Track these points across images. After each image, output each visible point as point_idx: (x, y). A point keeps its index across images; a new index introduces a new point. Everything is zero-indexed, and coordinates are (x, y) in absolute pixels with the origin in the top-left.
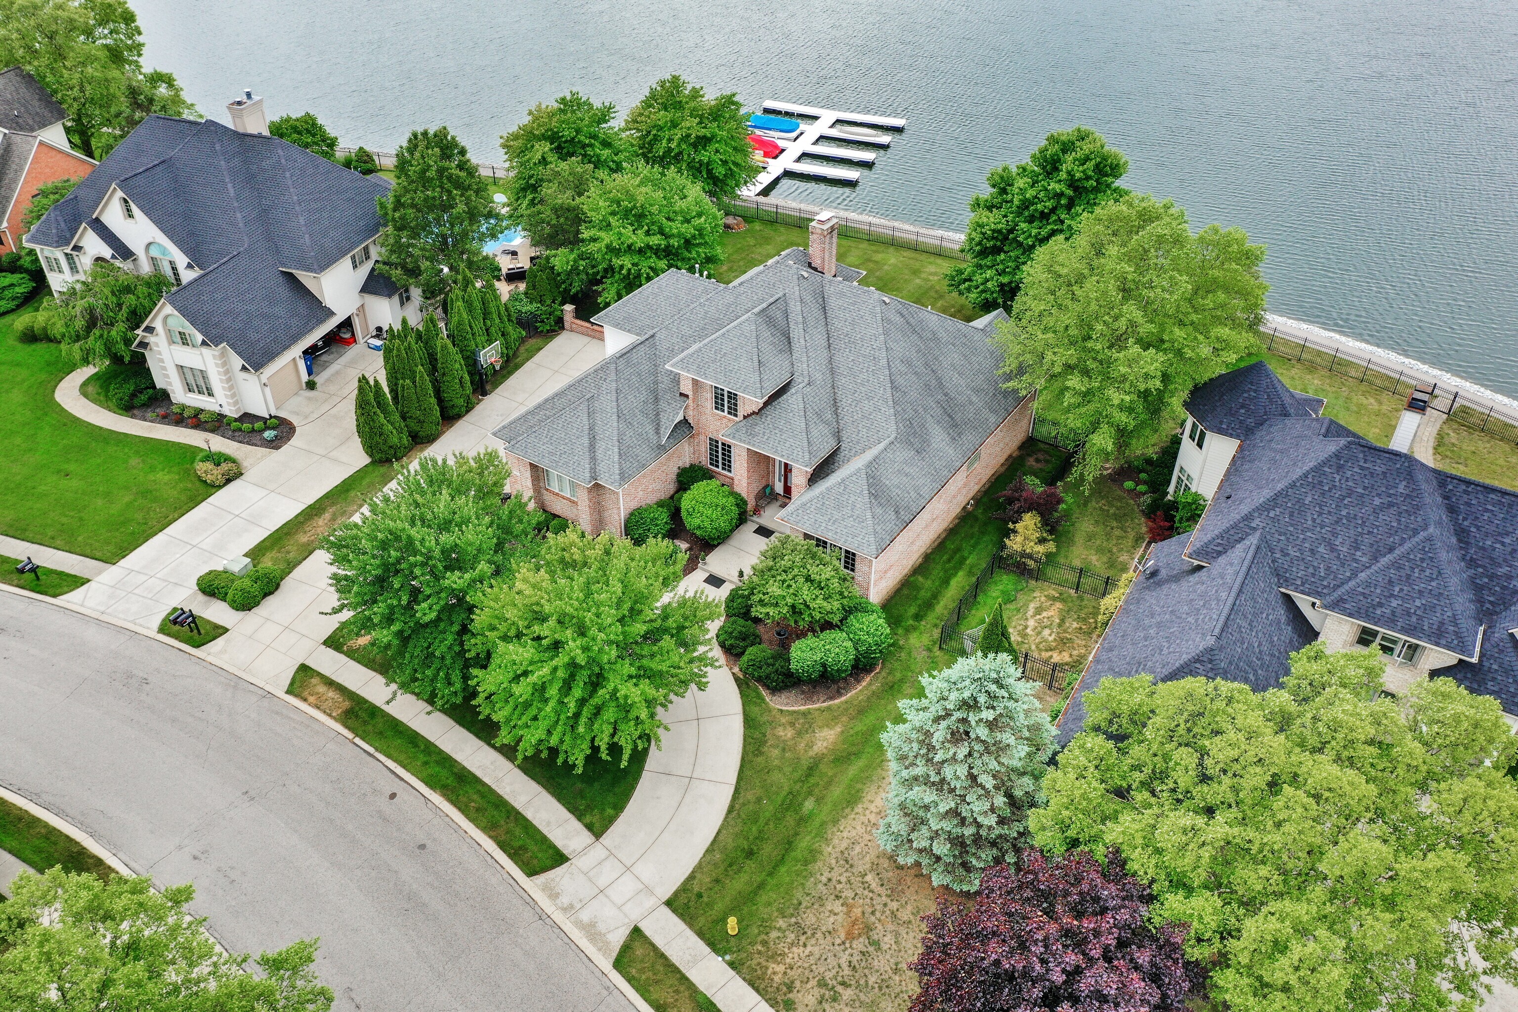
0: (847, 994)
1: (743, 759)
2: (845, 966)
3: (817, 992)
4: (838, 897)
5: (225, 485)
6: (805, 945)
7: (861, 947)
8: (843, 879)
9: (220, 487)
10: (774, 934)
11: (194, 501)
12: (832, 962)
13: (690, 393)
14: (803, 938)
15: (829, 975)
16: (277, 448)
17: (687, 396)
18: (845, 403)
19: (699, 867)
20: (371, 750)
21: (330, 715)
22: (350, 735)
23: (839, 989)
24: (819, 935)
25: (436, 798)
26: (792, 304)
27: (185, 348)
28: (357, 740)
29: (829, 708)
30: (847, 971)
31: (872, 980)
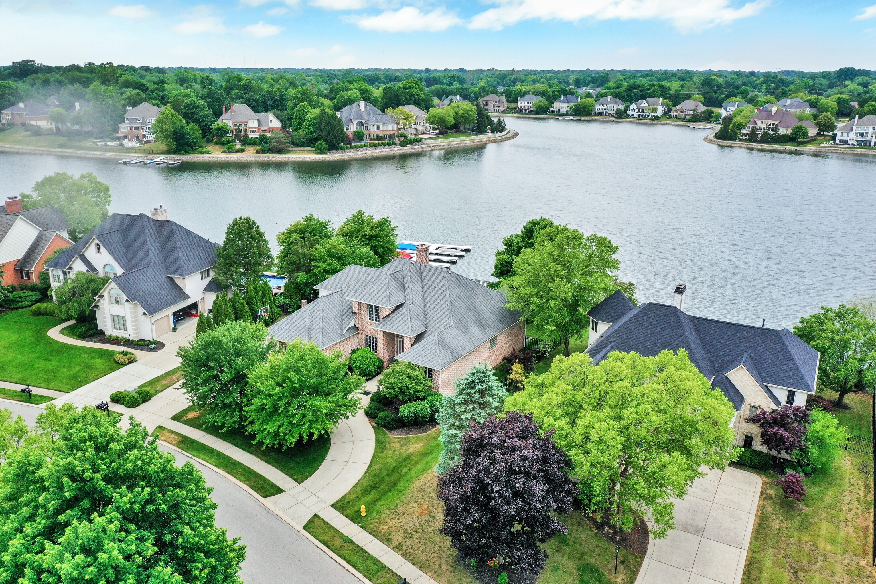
0: (418, 535)
1: (374, 454)
2: (417, 525)
3: (403, 535)
4: (416, 502)
5: (128, 364)
6: (398, 519)
7: (426, 518)
8: (419, 495)
9: (125, 365)
10: (383, 516)
11: (112, 370)
12: (411, 524)
13: (357, 311)
14: (398, 517)
15: (409, 529)
16: (155, 352)
17: (356, 313)
18: (430, 312)
19: (349, 492)
20: (190, 456)
21: (171, 444)
22: (180, 451)
23: (414, 533)
24: (406, 515)
25: (221, 471)
26: (406, 273)
27: (117, 305)
28: (184, 452)
29: (417, 437)
30: (418, 527)
31: (430, 530)
